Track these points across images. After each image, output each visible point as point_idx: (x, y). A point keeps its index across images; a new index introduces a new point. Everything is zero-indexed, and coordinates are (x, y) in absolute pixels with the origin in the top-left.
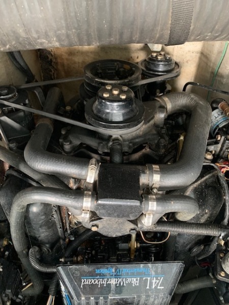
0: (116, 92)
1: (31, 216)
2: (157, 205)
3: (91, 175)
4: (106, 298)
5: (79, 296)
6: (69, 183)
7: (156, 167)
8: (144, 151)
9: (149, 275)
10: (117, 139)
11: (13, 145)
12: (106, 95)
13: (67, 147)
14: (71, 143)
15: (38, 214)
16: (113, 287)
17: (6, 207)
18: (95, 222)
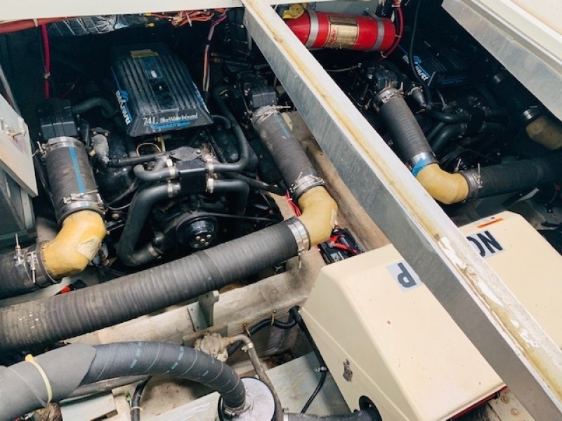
0: (203, 240)
1: (236, 151)
2: (169, 173)
3: (211, 183)
4: (181, 109)
5: (197, 107)
6: (217, 175)
7: (170, 196)
8: (167, 209)
9: (154, 125)
10: (194, 210)
11: (257, 192)
12: (209, 236)
13: (223, 199)
14: (222, 202)
15: (232, 153)
16: (177, 115)
17: (251, 153)
18: (199, 155)
